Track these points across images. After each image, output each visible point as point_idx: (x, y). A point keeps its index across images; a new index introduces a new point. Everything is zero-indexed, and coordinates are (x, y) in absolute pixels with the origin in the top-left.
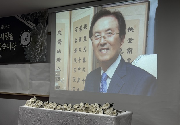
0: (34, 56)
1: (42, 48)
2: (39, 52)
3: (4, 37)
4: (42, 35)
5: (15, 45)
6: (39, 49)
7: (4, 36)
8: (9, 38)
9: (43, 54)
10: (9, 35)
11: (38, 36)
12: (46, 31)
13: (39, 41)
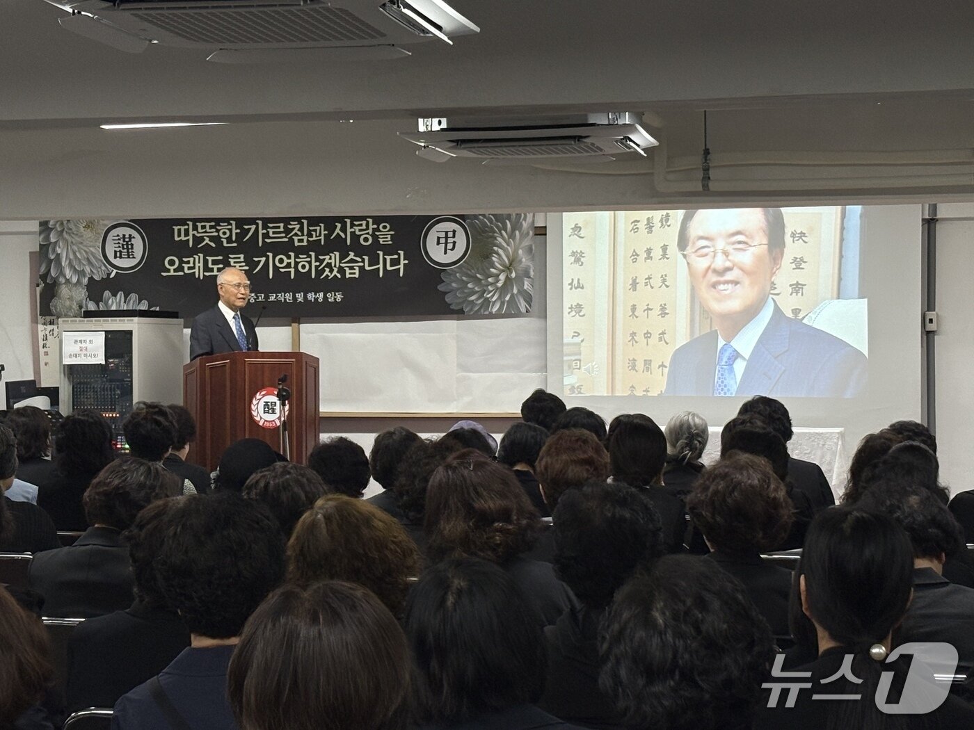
0: (481, 296)
1: (513, 275)
2: (500, 284)
3: (353, 233)
4: (512, 236)
5: (403, 262)
6: (502, 277)
7: (349, 230)
8: (375, 237)
9: (515, 291)
10: (371, 227)
11: (495, 238)
12: (525, 225)
13: (501, 251)
